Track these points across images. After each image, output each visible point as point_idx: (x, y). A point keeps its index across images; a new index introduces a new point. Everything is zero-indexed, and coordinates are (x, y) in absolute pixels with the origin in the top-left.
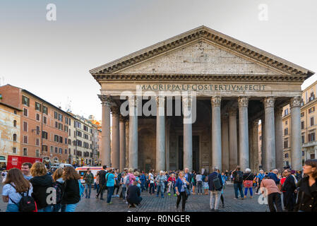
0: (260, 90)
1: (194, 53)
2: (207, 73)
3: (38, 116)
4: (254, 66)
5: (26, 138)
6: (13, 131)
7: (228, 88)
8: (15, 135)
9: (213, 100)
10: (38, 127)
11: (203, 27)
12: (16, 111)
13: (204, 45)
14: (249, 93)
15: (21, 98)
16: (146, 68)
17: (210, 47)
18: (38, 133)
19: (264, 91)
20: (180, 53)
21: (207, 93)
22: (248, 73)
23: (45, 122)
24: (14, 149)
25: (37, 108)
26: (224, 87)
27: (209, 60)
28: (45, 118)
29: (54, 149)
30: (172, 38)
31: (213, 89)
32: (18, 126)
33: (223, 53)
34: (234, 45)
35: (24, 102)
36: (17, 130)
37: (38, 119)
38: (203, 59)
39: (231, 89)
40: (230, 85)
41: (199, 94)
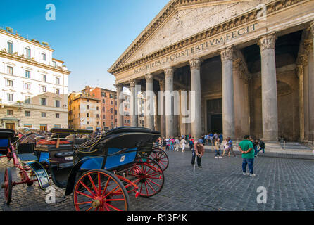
0: (248, 33)
1: (171, 26)
5: (104, 116)
6: (97, 112)
7: (205, 46)
8: (98, 115)
10: (112, 109)
12: (98, 101)
13: (181, 13)
14: (231, 42)
15: (100, 94)
17: (186, 12)
18: (112, 112)
19: (253, 31)
20: (160, 32)
21: (183, 59)
23: (116, 105)
24: (98, 123)
25: (110, 97)
26: (200, 47)
27: (185, 26)
28: (116, 102)
31: (190, 52)
32: (100, 110)
33: (199, 12)
35: (102, 95)
36: (99, 112)
37: (112, 103)
38: (179, 27)
39: (209, 45)
40: (207, 41)
41: (176, 62)
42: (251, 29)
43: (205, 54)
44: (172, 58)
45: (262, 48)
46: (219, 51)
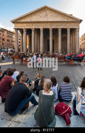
0: (65, 26)
1: (43, 14)
2: (48, 21)
3: (1, 33)
4: (63, 18)
9: (50, 29)
10: (1, 37)
11: (46, 6)
13: (47, 11)
14: (61, 27)
16: (28, 20)
17: (49, 12)
18: (1, 39)
19: (66, 26)
20: (39, 14)
21: (48, 27)
22: (61, 21)
23: (3, 35)
26: (53, 25)
27: (48, 16)
28: (3, 34)
29: (7, 44)
30: (36, 10)
31: (50, 26)
33: (53, 14)
34: (56, 11)
37: (1, 35)
38: (46, 16)
39: (56, 25)
40: (55, 24)
41: (45, 27)
42: (66, 25)
43: (55, 28)
44: (44, 25)
45: (68, 31)
46: (58, 28)
